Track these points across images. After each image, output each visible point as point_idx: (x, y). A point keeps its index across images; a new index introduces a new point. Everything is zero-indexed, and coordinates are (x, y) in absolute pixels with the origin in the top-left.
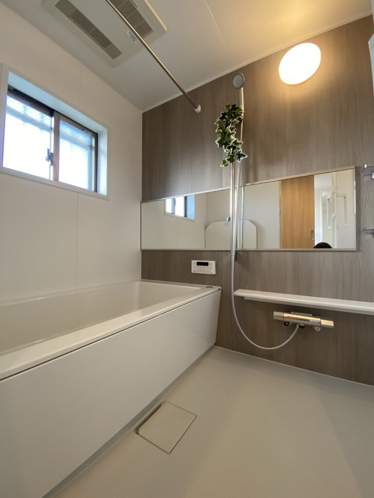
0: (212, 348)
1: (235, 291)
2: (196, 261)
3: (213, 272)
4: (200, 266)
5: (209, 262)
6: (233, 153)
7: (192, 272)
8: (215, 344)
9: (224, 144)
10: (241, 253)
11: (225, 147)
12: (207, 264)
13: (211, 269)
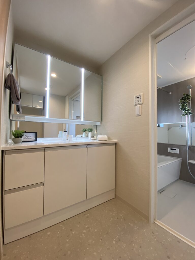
0: (177, 180)
1: (189, 160)
2: (170, 148)
3: (178, 152)
4: (172, 150)
5: (176, 149)
6: (187, 112)
7: (168, 152)
8: (179, 179)
9: (183, 109)
10: (191, 147)
11: (184, 110)
12: (175, 150)
13: (177, 151)
